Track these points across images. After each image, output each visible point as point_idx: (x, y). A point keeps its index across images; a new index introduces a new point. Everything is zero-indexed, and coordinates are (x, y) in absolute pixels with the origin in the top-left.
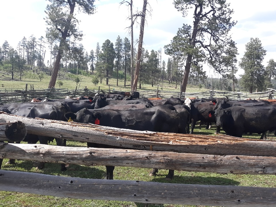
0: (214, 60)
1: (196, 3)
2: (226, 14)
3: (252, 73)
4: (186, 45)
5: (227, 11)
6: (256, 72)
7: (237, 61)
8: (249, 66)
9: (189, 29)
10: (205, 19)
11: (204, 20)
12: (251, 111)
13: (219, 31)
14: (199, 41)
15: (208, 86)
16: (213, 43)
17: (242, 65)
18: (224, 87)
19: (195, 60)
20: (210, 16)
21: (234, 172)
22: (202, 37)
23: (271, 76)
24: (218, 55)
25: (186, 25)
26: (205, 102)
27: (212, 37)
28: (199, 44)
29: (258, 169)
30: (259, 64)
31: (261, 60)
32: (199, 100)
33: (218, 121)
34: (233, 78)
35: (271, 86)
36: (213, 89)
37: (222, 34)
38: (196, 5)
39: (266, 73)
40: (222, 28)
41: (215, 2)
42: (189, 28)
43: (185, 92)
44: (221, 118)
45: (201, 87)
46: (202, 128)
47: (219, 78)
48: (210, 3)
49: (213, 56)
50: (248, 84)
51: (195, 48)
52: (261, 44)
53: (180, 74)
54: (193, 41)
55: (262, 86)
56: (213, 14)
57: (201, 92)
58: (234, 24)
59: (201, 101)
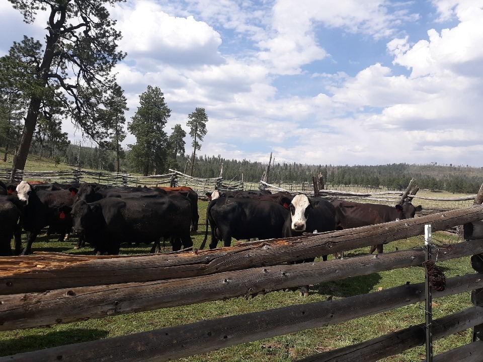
0: (83, 113)
1: (53, 3)
2: (108, 37)
3: (148, 142)
4: (29, 77)
5: (111, 32)
6: (155, 142)
7: (125, 120)
8: (144, 132)
9: (36, 48)
10: (71, 37)
11: (68, 39)
12: (135, 207)
13: (94, 63)
14: (56, 76)
15: (73, 161)
16: (83, 83)
17: (132, 128)
18: (102, 164)
19: (47, 109)
20: (80, 34)
21: (63, 321)
22: (62, 69)
23: (176, 151)
24: (91, 106)
25: (29, 38)
26: (60, 189)
27: (81, 71)
28: (56, 81)
29: (106, 308)
30: (159, 129)
31: (163, 123)
32: (48, 185)
33: (77, 226)
34: (118, 149)
35: (176, 167)
36: (79, 166)
37: (100, 71)
38: (52, 6)
39: (169, 145)
40: (101, 59)
41: (91, 11)
42: (38, 46)
43: (23, 169)
44: (81, 219)
45: (58, 162)
46: (51, 240)
47: (94, 147)
48: (81, 11)
49: (82, 106)
50: (142, 161)
51: (47, 86)
52: (163, 98)
53: (15, 133)
54: (44, 72)
55: (163, 165)
56: (86, 32)
57: (57, 170)
58: (120, 57)
59: (51, 188)
